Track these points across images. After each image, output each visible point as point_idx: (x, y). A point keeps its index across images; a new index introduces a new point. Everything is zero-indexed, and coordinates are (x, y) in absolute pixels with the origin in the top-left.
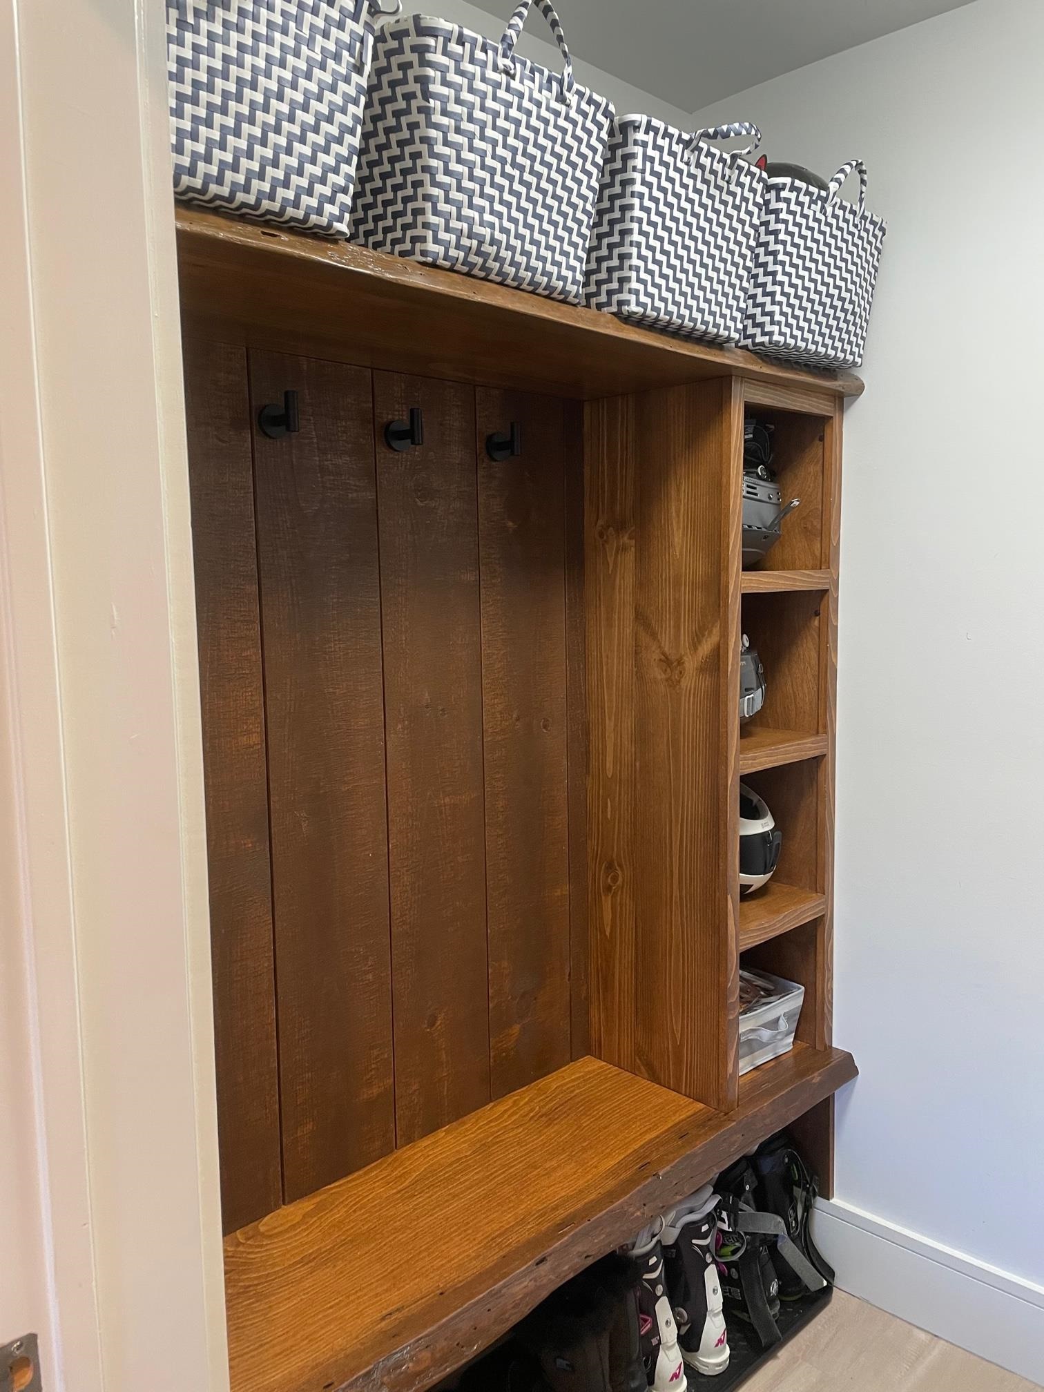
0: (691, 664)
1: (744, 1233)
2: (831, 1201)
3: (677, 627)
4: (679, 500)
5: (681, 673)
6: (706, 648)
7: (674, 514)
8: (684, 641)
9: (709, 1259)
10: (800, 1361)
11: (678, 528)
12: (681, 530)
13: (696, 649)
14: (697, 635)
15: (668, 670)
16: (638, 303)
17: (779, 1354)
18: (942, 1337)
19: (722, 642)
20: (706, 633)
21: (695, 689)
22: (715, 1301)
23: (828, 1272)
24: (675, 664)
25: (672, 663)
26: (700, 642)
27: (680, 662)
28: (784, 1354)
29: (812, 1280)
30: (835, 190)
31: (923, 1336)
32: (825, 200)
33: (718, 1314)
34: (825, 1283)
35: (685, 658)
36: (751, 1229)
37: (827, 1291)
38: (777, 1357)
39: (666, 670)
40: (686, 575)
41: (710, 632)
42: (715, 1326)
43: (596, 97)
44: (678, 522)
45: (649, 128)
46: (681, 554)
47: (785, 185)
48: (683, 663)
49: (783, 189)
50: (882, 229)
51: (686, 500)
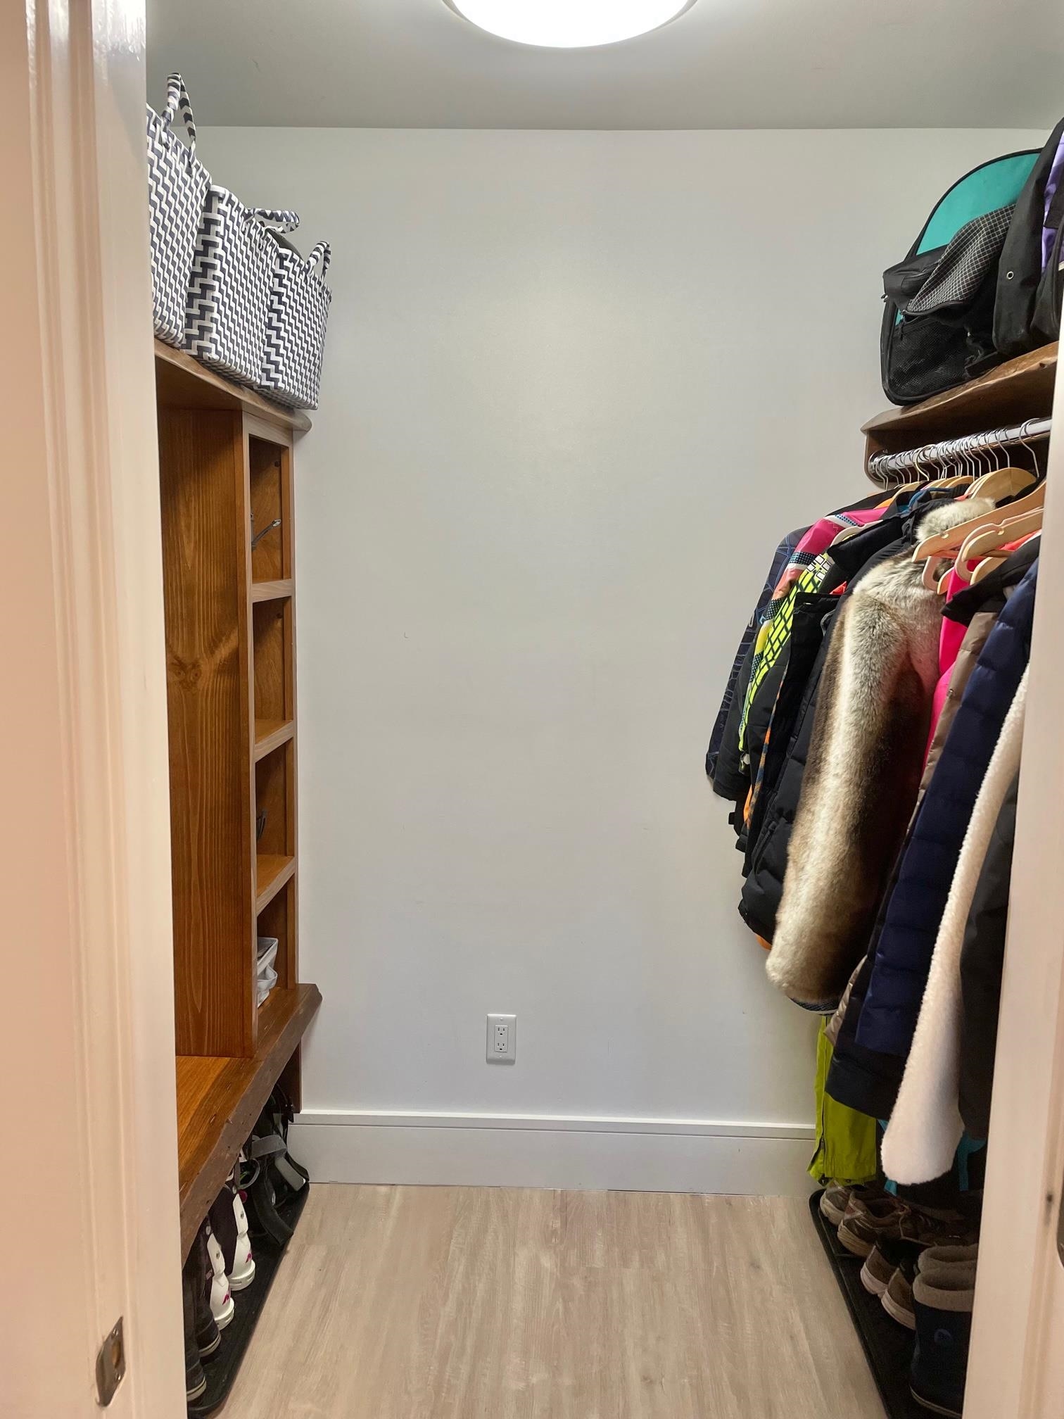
0: (208, 667)
1: (257, 1159)
2: (301, 1113)
3: (191, 633)
4: (189, 516)
5: (196, 675)
6: (224, 651)
7: (183, 528)
8: (200, 646)
9: (234, 1191)
10: (307, 1246)
11: (189, 542)
12: (192, 545)
13: (212, 653)
14: (213, 640)
15: (182, 672)
16: (217, 352)
17: (289, 1248)
18: (398, 1183)
19: (241, 646)
20: (224, 638)
21: (212, 690)
22: (242, 1224)
23: (303, 1172)
24: (190, 667)
25: (186, 667)
26: (216, 646)
27: (195, 665)
28: (292, 1247)
29: (296, 1181)
30: (314, 264)
31: (383, 1189)
32: (307, 271)
33: (244, 1235)
34: (305, 1181)
35: (201, 662)
36: (262, 1153)
37: (305, 1188)
38: (288, 1252)
39: (179, 673)
40: (199, 585)
41: (228, 638)
42: (243, 1246)
43: (206, 172)
44: (189, 537)
45: (230, 202)
46: (193, 566)
47: (287, 256)
48: (199, 666)
49: (286, 259)
50: (330, 298)
51: (197, 517)
